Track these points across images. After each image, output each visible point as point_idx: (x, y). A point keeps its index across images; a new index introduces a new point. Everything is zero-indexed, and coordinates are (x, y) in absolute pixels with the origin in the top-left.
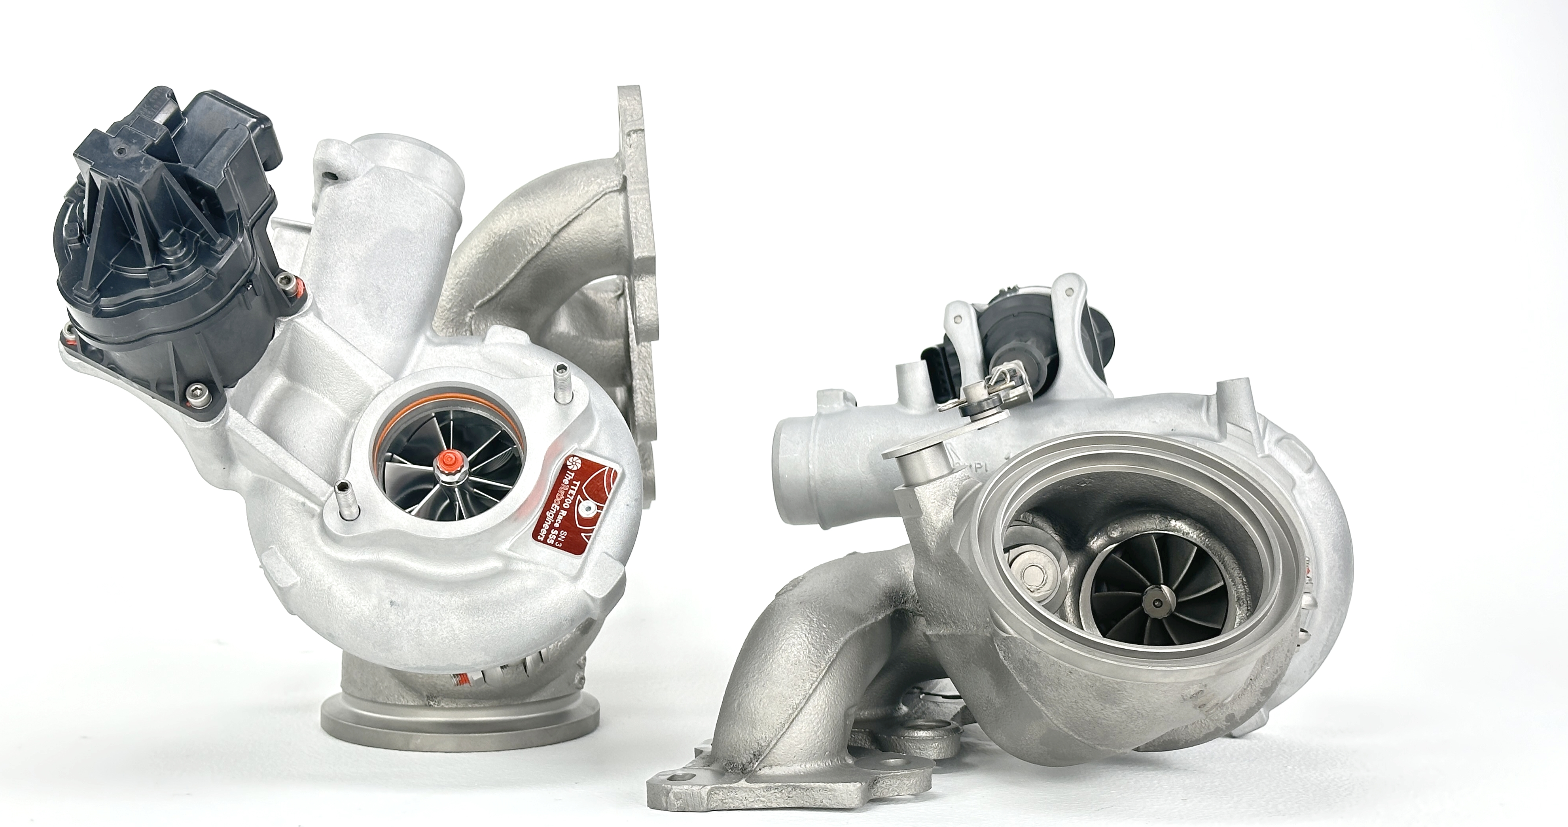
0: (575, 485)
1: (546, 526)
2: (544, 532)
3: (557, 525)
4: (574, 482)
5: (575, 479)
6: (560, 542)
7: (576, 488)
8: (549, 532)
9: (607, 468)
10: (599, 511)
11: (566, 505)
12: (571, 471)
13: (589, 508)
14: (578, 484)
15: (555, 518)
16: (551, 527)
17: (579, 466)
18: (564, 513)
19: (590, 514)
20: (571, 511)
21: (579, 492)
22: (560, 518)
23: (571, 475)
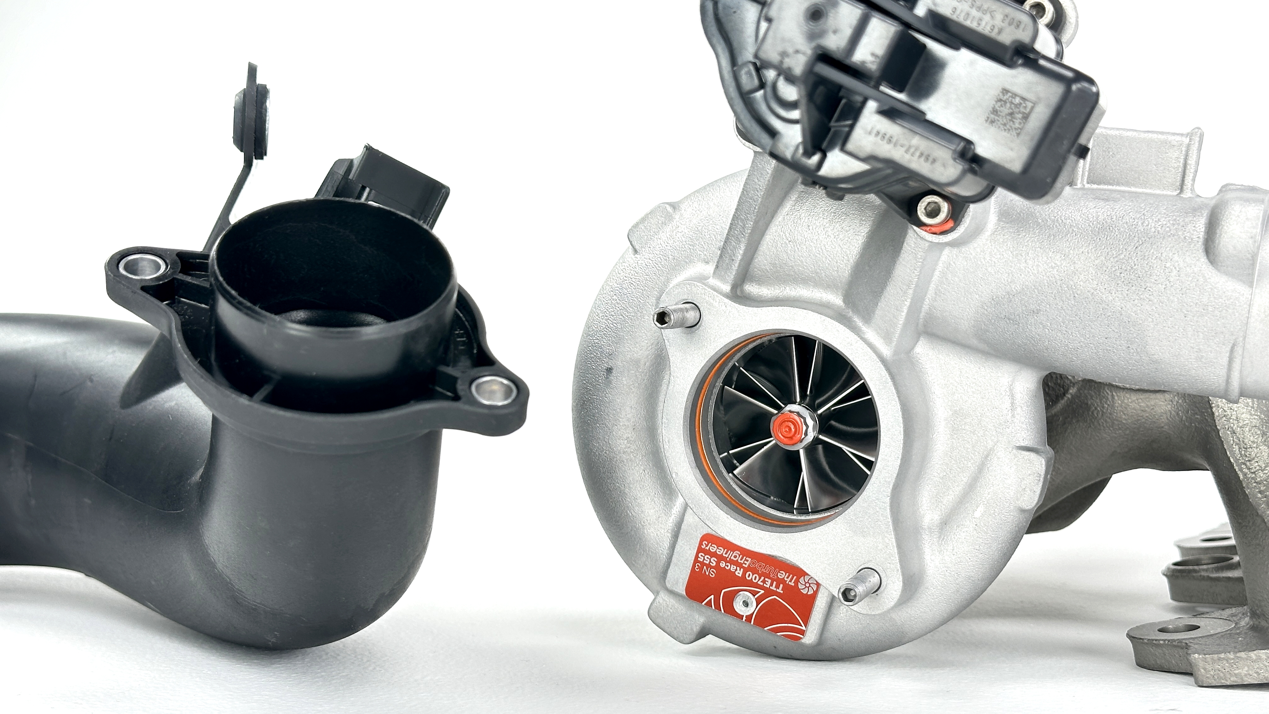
0: (777, 587)
1: (721, 551)
2: (713, 549)
3: (723, 564)
4: (781, 585)
5: (786, 587)
6: (701, 569)
7: (773, 588)
8: (714, 555)
9: (804, 628)
10: (744, 618)
11: (750, 576)
12: (797, 582)
13: (746, 604)
14: (780, 590)
15: (732, 562)
16: (720, 558)
17: (805, 592)
18: (739, 573)
19: (738, 606)
20: (743, 582)
21: (769, 592)
22: (733, 568)
23: (790, 581)
